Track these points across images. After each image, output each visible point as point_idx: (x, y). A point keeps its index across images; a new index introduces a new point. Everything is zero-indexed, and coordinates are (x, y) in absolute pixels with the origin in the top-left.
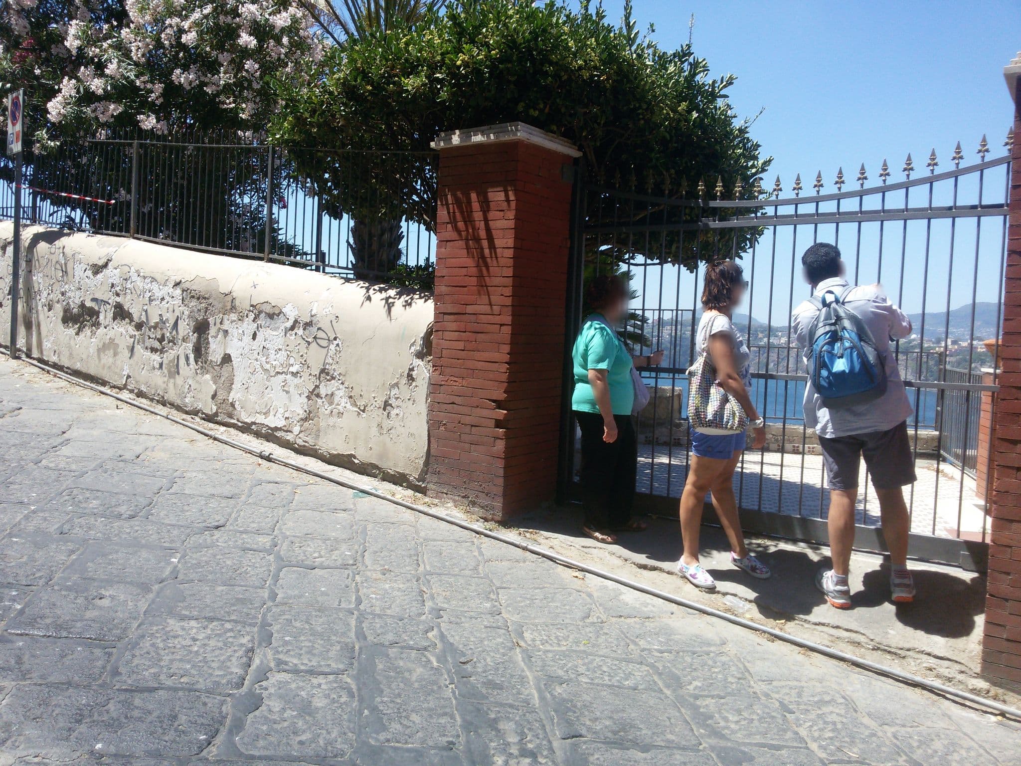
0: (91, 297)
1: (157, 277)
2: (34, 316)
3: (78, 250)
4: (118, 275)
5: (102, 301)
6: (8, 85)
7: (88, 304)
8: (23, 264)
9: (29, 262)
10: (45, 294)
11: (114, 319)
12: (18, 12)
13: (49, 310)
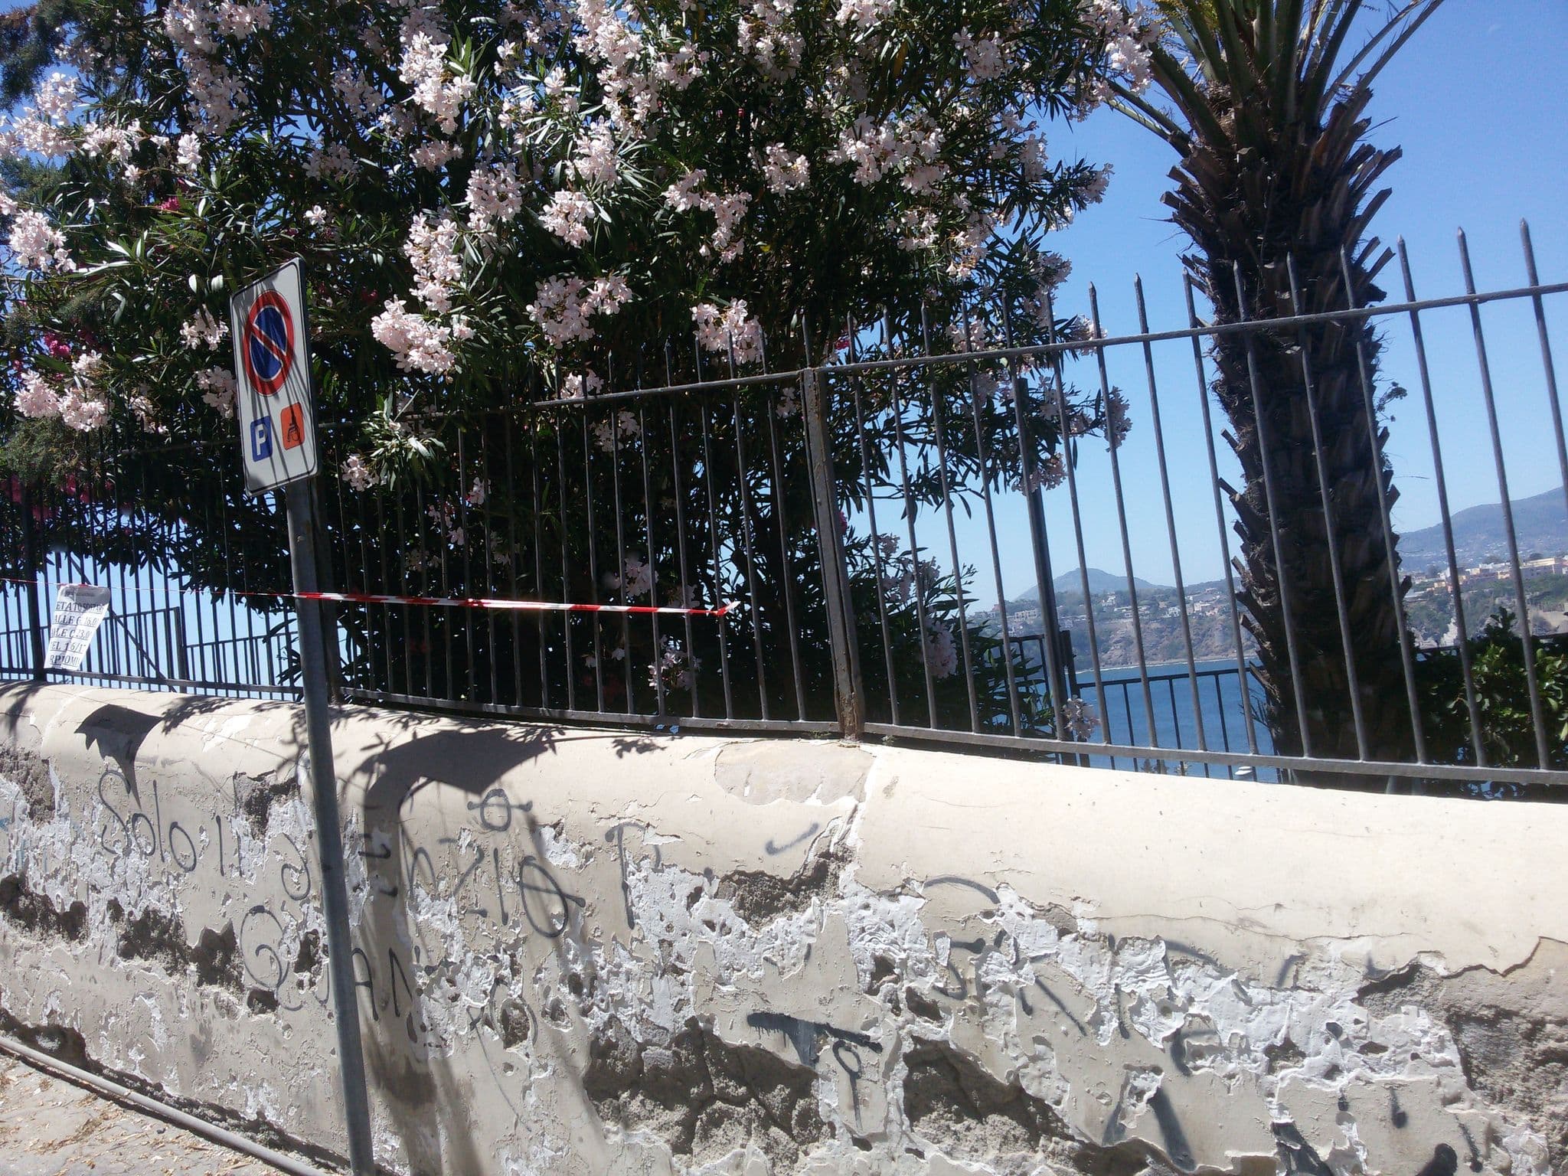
0: (749, 1006)
1: (1206, 939)
2: (433, 1054)
3: (632, 811)
4: (915, 925)
5: (823, 1029)
6: (217, 281)
7: (734, 1033)
8: (357, 869)
9: (382, 858)
10: (481, 977)
11: (914, 1109)
12: (214, 59)
13: (511, 1039)
